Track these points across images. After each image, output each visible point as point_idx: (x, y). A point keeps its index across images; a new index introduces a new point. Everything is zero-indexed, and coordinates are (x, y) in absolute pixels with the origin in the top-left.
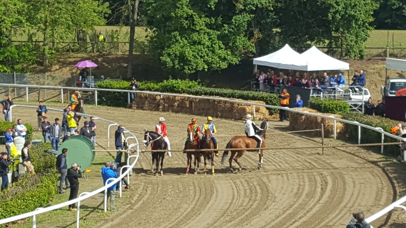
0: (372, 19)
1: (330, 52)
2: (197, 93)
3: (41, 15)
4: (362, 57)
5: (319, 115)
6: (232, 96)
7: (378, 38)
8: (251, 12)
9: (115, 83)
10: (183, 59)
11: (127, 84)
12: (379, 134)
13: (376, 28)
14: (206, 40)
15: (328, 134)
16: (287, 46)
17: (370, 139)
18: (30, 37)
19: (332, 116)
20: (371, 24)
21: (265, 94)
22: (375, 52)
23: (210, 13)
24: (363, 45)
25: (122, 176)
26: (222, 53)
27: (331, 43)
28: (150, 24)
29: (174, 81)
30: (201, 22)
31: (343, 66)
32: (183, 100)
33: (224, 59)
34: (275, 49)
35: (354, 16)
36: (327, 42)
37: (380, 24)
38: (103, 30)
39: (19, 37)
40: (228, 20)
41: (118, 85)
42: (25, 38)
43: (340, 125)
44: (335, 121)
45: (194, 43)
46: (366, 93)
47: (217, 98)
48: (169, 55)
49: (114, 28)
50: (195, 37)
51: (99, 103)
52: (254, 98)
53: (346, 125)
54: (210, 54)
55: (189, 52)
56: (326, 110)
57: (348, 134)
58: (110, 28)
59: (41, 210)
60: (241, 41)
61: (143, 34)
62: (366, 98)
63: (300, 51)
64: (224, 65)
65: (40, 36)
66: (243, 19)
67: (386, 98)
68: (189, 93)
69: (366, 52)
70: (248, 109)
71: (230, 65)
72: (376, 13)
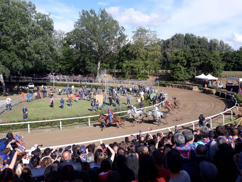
0: (223, 68)
1: (213, 75)
2: (181, 84)
3: (147, 67)
4: (221, 77)
5: (211, 89)
6: (190, 85)
7: (225, 73)
8: (194, 66)
9: (163, 82)
10: (178, 77)
11: (166, 82)
12: (225, 94)
13: (225, 71)
14: (183, 72)
15: (212, 94)
16: (203, 74)
17: (223, 95)
18: (145, 72)
19: (214, 90)
20: (223, 69)
21: (198, 85)
22: (224, 76)
23: (185, 67)
24: (221, 74)
25: (164, 101)
26: (187, 75)
27: (213, 74)
28: (171, 69)
29: (176, 82)
30: (183, 68)
31: (216, 79)
32: (178, 86)
33: (188, 77)
34: (200, 75)
35: (219, 68)
36: (212, 73)
37: (225, 70)
38: (160, 71)
39: (143, 72)
40: (189, 68)
41: (164, 82)
42: (144, 72)
43: (216, 92)
44: (214, 91)
45: (181, 73)
46: (222, 85)
47: (186, 85)
48: (175, 76)
49: (163, 70)
50: (180, 72)
51: (160, 86)
52: (195, 85)
53: (217, 92)
54: (185, 76)
55: (179, 75)
56: (212, 88)
57: (217, 94)
58: (162, 70)
59: (146, 107)
60: (192, 72)
61: (169, 71)
62: (222, 86)
63: (206, 75)
64: (188, 78)
65: (147, 72)
66: (192, 68)
67: (227, 86)
68: (180, 84)
69: (222, 76)
70: (193, 88)
71: (189, 78)
72: (224, 67)
